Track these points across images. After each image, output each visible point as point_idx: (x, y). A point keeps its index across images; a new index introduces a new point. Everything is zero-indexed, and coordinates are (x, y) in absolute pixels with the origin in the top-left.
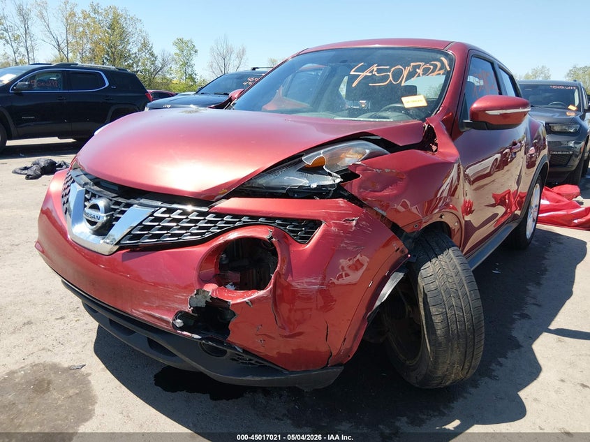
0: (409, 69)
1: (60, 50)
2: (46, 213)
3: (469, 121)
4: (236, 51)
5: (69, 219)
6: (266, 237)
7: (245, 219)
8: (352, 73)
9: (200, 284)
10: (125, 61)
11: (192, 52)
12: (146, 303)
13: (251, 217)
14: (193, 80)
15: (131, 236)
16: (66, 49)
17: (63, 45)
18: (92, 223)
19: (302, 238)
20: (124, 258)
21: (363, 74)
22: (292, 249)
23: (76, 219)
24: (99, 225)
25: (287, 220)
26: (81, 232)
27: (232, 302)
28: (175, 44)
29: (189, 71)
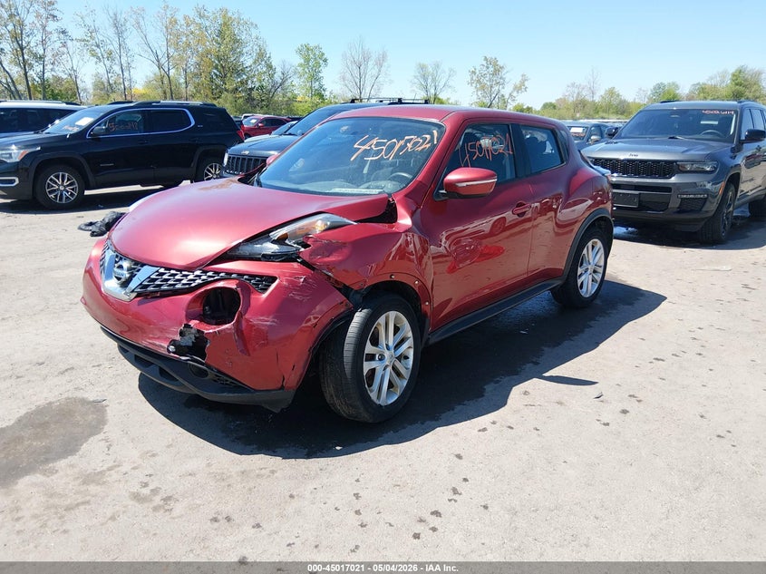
0: (402, 142)
1: (160, 66)
2: (89, 272)
3: (444, 191)
4: (374, 57)
5: (103, 275)
6: (234, 287)
7: (222, 274)
8: (355, 146)
9: (187, 320)
10: (239, 75)
11: (321, 62)
12: (151, 336)
13: (227, 274)
14: (322, 96)
15: (142, 286)
16: (166, 64)
17: (163, 60)
18: (119, 279)
19: (261, 289)
20: (140, 303)
21: (363, 148)
22: (252, 296)
23: (109, 277)
24: (123, 280)
25: (252, 276)
26: (111, 286)
27: (206, 332)
28: (300, 51)
29: (316, 85)
